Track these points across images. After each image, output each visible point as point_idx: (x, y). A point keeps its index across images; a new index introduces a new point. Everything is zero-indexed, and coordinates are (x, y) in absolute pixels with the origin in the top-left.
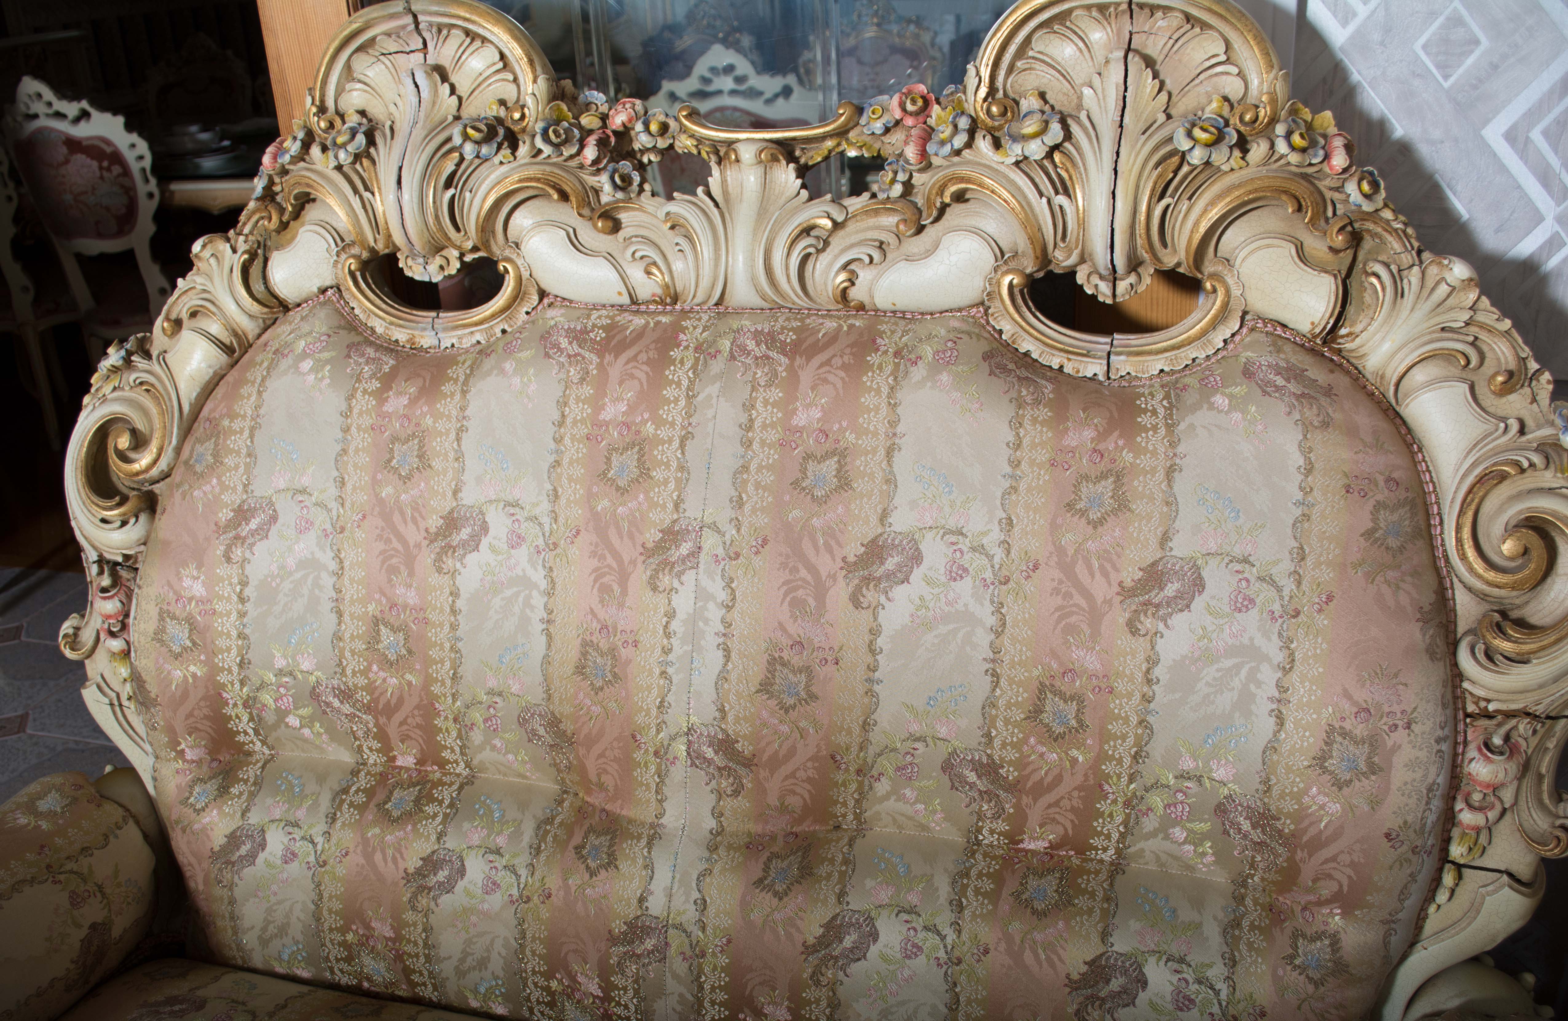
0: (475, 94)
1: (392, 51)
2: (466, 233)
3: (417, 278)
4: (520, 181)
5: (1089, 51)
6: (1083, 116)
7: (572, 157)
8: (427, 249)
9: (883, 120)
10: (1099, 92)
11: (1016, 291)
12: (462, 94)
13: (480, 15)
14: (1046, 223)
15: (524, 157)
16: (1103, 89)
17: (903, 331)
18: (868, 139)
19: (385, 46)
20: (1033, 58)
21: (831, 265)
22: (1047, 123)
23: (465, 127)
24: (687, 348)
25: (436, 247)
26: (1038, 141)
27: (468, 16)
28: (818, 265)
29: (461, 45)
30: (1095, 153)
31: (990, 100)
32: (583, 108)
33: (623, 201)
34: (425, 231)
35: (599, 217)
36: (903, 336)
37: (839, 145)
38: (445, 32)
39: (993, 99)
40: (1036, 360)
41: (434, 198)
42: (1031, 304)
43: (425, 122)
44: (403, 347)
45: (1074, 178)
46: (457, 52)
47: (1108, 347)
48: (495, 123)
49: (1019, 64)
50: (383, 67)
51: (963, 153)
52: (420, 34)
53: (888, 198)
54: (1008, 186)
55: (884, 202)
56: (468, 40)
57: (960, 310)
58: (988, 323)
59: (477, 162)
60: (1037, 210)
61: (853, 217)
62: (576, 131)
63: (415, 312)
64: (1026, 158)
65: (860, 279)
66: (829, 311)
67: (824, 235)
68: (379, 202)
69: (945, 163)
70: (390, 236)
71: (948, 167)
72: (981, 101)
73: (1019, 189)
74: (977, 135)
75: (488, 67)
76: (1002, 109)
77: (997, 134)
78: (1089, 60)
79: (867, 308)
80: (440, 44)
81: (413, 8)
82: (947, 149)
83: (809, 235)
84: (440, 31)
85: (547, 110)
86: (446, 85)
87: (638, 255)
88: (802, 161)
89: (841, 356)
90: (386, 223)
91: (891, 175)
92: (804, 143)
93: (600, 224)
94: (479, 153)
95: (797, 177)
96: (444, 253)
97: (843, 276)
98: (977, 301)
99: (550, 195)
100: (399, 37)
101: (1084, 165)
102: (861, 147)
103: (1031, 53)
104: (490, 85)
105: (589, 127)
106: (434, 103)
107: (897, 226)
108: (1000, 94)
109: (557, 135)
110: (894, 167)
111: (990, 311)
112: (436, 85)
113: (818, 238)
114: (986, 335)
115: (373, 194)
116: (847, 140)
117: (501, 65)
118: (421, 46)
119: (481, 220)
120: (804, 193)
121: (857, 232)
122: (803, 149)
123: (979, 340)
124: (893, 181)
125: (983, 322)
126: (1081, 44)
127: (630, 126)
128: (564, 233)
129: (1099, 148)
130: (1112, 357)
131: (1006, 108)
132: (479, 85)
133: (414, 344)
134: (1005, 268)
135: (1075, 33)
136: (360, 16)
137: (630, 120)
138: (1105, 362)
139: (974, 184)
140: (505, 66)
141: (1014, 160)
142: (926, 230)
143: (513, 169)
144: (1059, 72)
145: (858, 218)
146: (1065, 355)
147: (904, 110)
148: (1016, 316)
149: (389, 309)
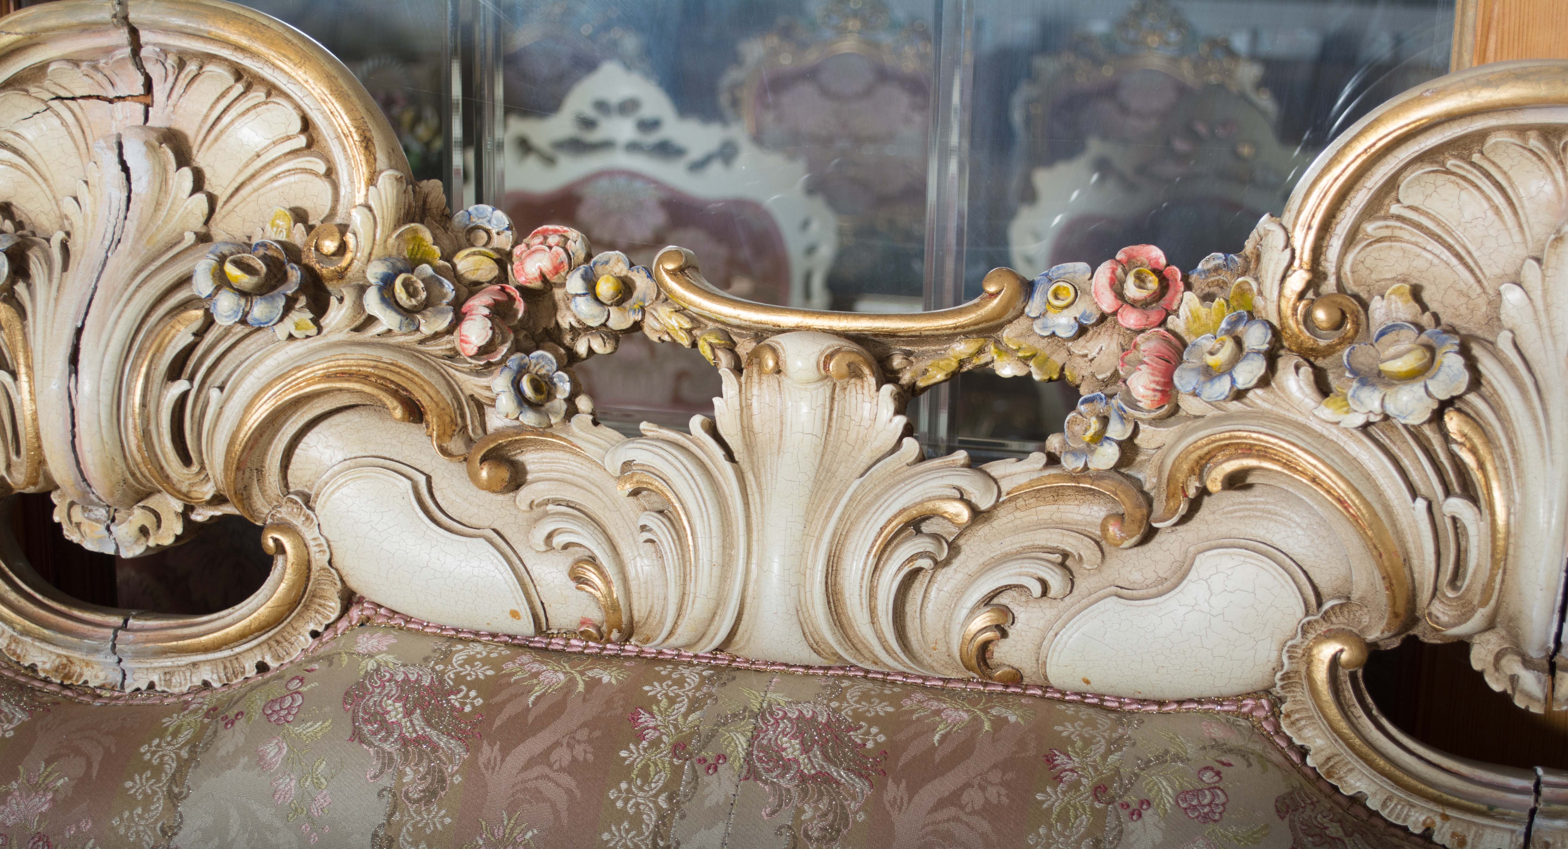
0: (244, 192)
1: (78, 94)
2: (203, 467)
3: (89, 546)
4: (328, 377)
5: (1515, 213)
6: (1504, 342)
7: (436, 336)
8: (118, 495)
9: (1076, 311)
10: (1537, 295)
11: (1344, 675)
12: (216, 192)
13: (271, 43)
14: (1420, 549)
15: (339, 330)
16: (1545, 292)
17: (1110, 742)
18: (1041, 345)
19: (64, 82)
20: (1399, 218)
21: (961, 592)
22: (1431, 350)
23: (222, 259)
24: (655, 744)
25: (137, 492)
26: (1417, 389)
27: (244, 41)
28: (933, 593)
29: (223, 95)
30: (1535, 420)
31: (1310, 295)
32: (462, 237)
33: (534, 430)
34: (119, 460)
35: (483, 460)
36: (1109, 752)
37: (980, 351)
38: (192, 67)
39: (1317, 294)
40: (1376, 814)
41: (144, 395)
42: (1369, 700)
43: (137, 241)
44: (46, 681)
45: (1489, 467)
46: (212, 108)
47: (1530, 800)
48: (283, 256)
49: (1370, 228)
50: (56, 122)
51: (1250, 395)
52: (140, 66)
53: (1086, 468)
54: (1345, 470)
55: (1073, 476)
56: (239, 88)
57: (1219, 701)
58: (1278, 730)
59: (241, 330)
60: (1404, 521)
61: (1010, 500)
62: (448, 287)
63: (76, 613)
64: (1386, 417)
65: (1018, 625)
66: (948, 680)
67: (949, 531)
68: (26, 395)
69: (1211, 412)
70: (42, 462)
71: (1217, 420)
72: (1294, 297)
73: (1368, 477)
74: (1281, 363)
75: (275, 143)
76: (1337, 316)
77: (1320, 362)
78: (1515, 230)
79: (1026, 681)
80: (178, 90)
81: (133, 17)
82: (1223, 386)
83: (919, 531)
84: (181, 64)
85: (391, 240)
86: (186, 172)
87: (559, 540)
88: (906, 378)
89: (983, 788)
90: (38, 437)
91: (1095, 425)
92: (908, 343)
93: (484, 474)
94: (245, 314)
95: (897, 412)
96: (151, 502)
97: (983, 619)
98: (1258, 687)
99: (384, 406)
100: (95, 68)
101: (1511, 442)
102: (1025, 360)
103: (1395, 209)
104: (276, 177)
105: (472, 277)
106: (158, 205)
107: (1104, 527)
108: (1329, 286)
109: (411, 292)
110: (1100, 407)
111: (1283, 708)
112: (165, 170)
113: (936, 537)
114: (1276, 757)
115: (14, 375)
116: (998, 342)
117: (302, 141)
118: (139, 90)
119: (238, 448)
120: (911, 446)
121: (1016, 531)
122: (908, 354)
123: (1265, 769)
124: (1100, 437)
125: (1268, 727)
126: (1499, 199)
127: (554, 279)
128: (408, 483)
129: (1545, 410)
130: (1538, 821)
131: (1343, 314)
132: (253, 177)
133: (68, 676)
134: (1323, 628)
135: (1488, 176)
136: (20, 22)
137: (556, 270)
138: (1521, 829)
139: (1273, 460)
140: (310, 145)
141: (1360, 420)
142: (1158, 538)
143: (315, 351)
144: (1450, 248)
145: (1020, 502)
146: (1439, 809)
147: (1120, 294)
148: (1343, 726)
149: (23, 603)
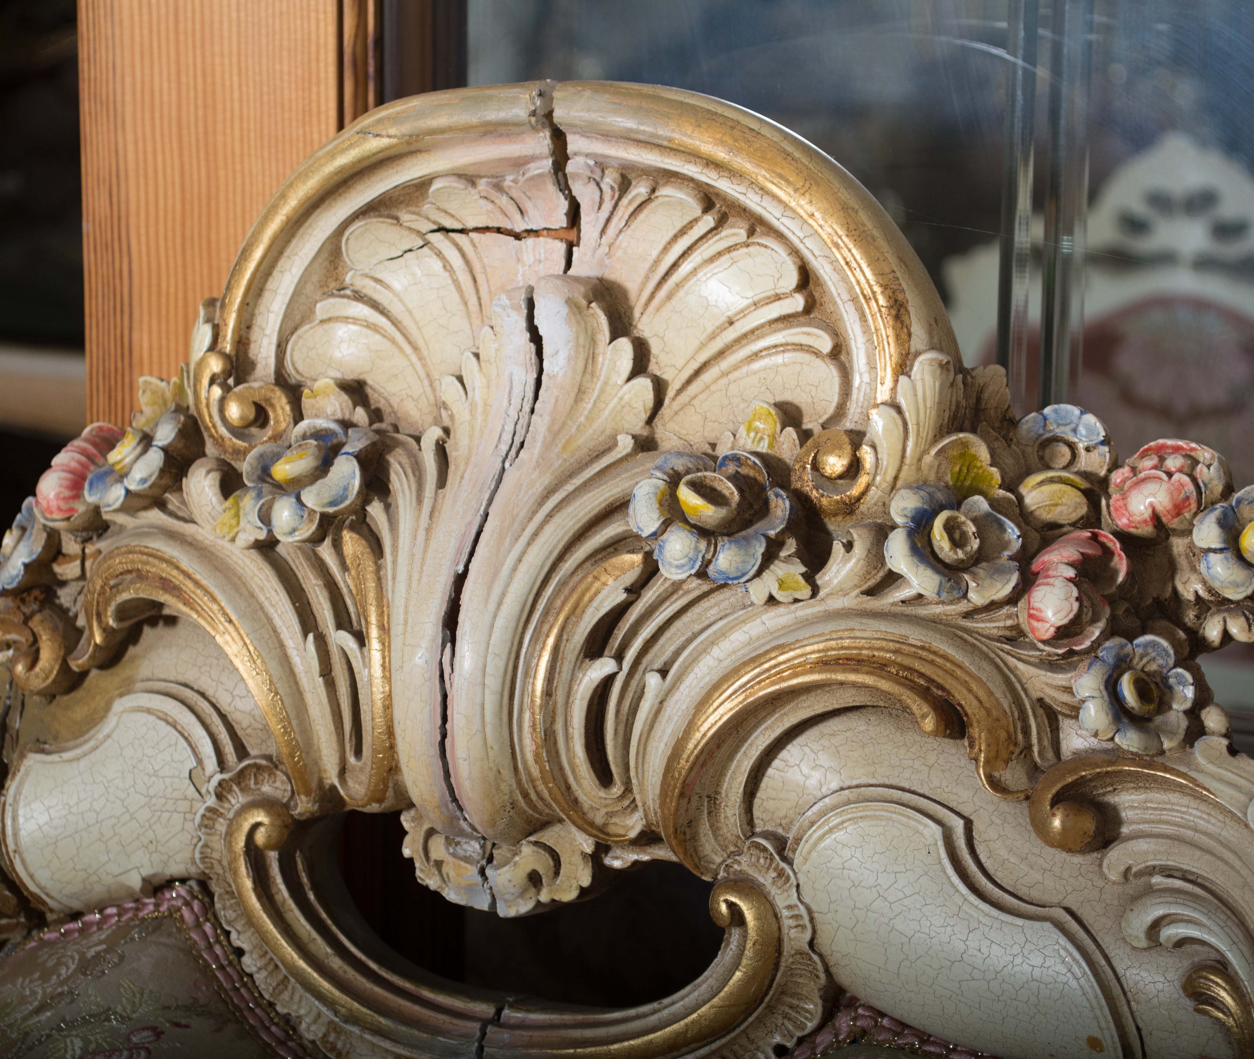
0: (707, 377)
1: (470, 225)
2: (628, 788)
3: (452, 896)
4: (824, 664)
7: (993, 606)
8: (501, 824)
12: (667, 375)
13: (761, 158)
15: (843, 592)
19: (452, 207)
23: (674, 480)
25: (529, 821)
27: (721, 154)
29: (682, 232)
32: (1032, 452)
33: (1135, 758)
34: (507, 773)
35: (1056, 801)
38: (640, 190)
41: (550, 679)
43: (548, 446)
46: (666, 249)
48: (763, 477)
50: (436, 265)
52: (564, 186)
56: (709, 221)
59: (696, 587)
62: (1012, 532)
63: (427, 994)
68: (377, 671)
70: (393, 769)
75: (756, 305)
80: (617, 222)
81: (559, 115)
84: (625, 185)
85: (928, 459)
86: (625, 345)
87: (1171, 932)
90: (390, 732)
93: (1057, 823)
94: (706, 564)
96: (548, 837)
99: (906, 709)
100: (498, 187)
104: (756, 356)
105: (1047, 516)
106: (581, 393)
109: (957, 542)
112: (593, 341)
115: (361, 639)
117: (798, 303)
118: (560, 220)
119: (684, 764)
127: (1174, 524)
128: (936, 830)
132: (721, 354)
136: (395, 120)
137: (1178, 509)
140: (808, 309)
143: (807, 623)
149: (351, 974)
